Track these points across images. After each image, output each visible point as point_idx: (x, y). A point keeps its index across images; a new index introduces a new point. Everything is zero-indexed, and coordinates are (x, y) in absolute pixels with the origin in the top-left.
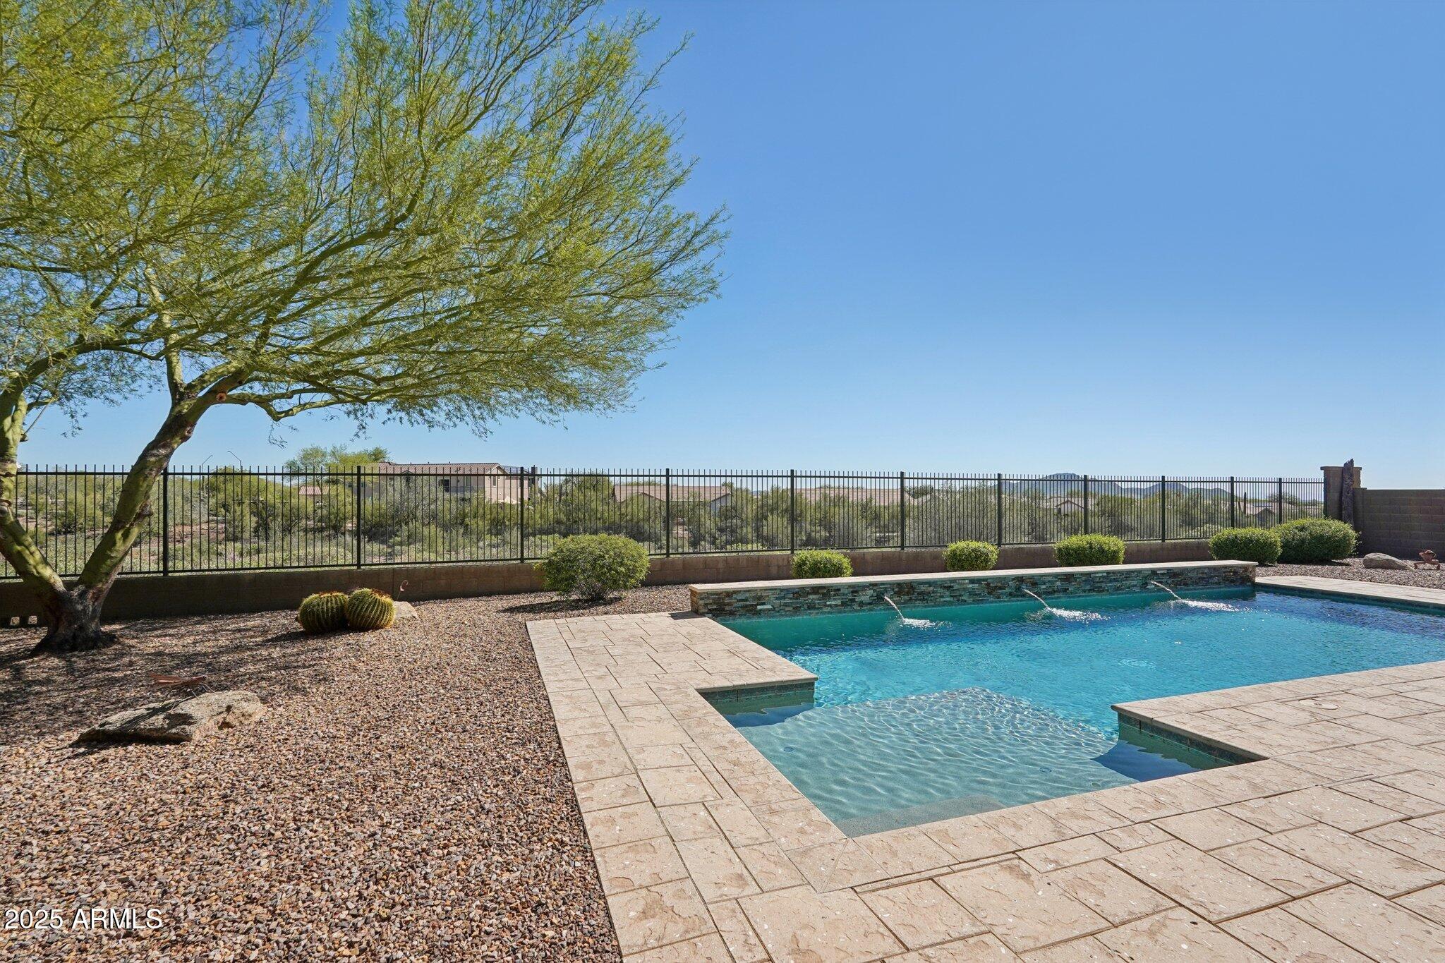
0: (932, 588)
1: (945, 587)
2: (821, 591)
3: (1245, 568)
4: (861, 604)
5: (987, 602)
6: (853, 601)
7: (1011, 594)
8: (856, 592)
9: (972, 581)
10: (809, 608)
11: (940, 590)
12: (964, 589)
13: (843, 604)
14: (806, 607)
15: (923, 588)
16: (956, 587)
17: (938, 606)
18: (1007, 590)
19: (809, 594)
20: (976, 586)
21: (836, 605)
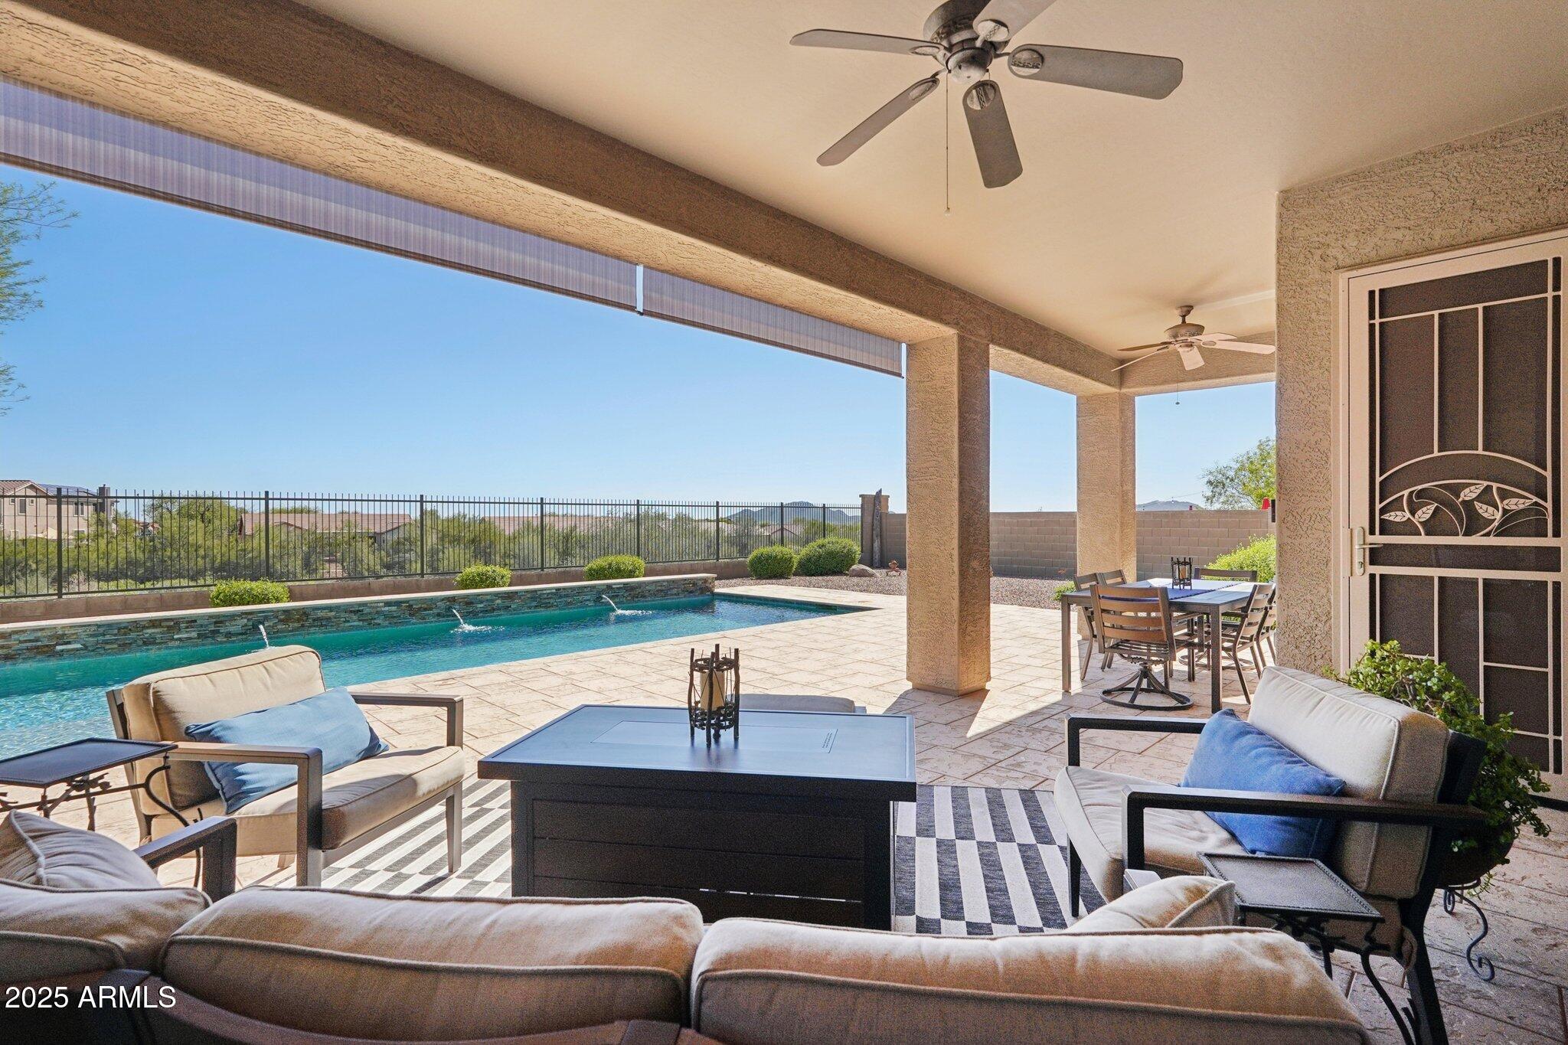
0: (333, 613)
1: (351, 612)
2: (163, 624)
3: (705, 580)
4: (229, 635)
5: (407, 623)
6: (215, 632)
7: (439, 615)
8: (221, 622)
9: (388, 603)
10: (145, 643)
11: (343, 615)
12: (377, 612)
13: (200, 636)
14: (140, 643)
15: (320, 614)
16: (367, 610)
17: (343, 631)
18: (435, 611)
19: (144, 627)
20: (394, 608)
21: (190, 638)
